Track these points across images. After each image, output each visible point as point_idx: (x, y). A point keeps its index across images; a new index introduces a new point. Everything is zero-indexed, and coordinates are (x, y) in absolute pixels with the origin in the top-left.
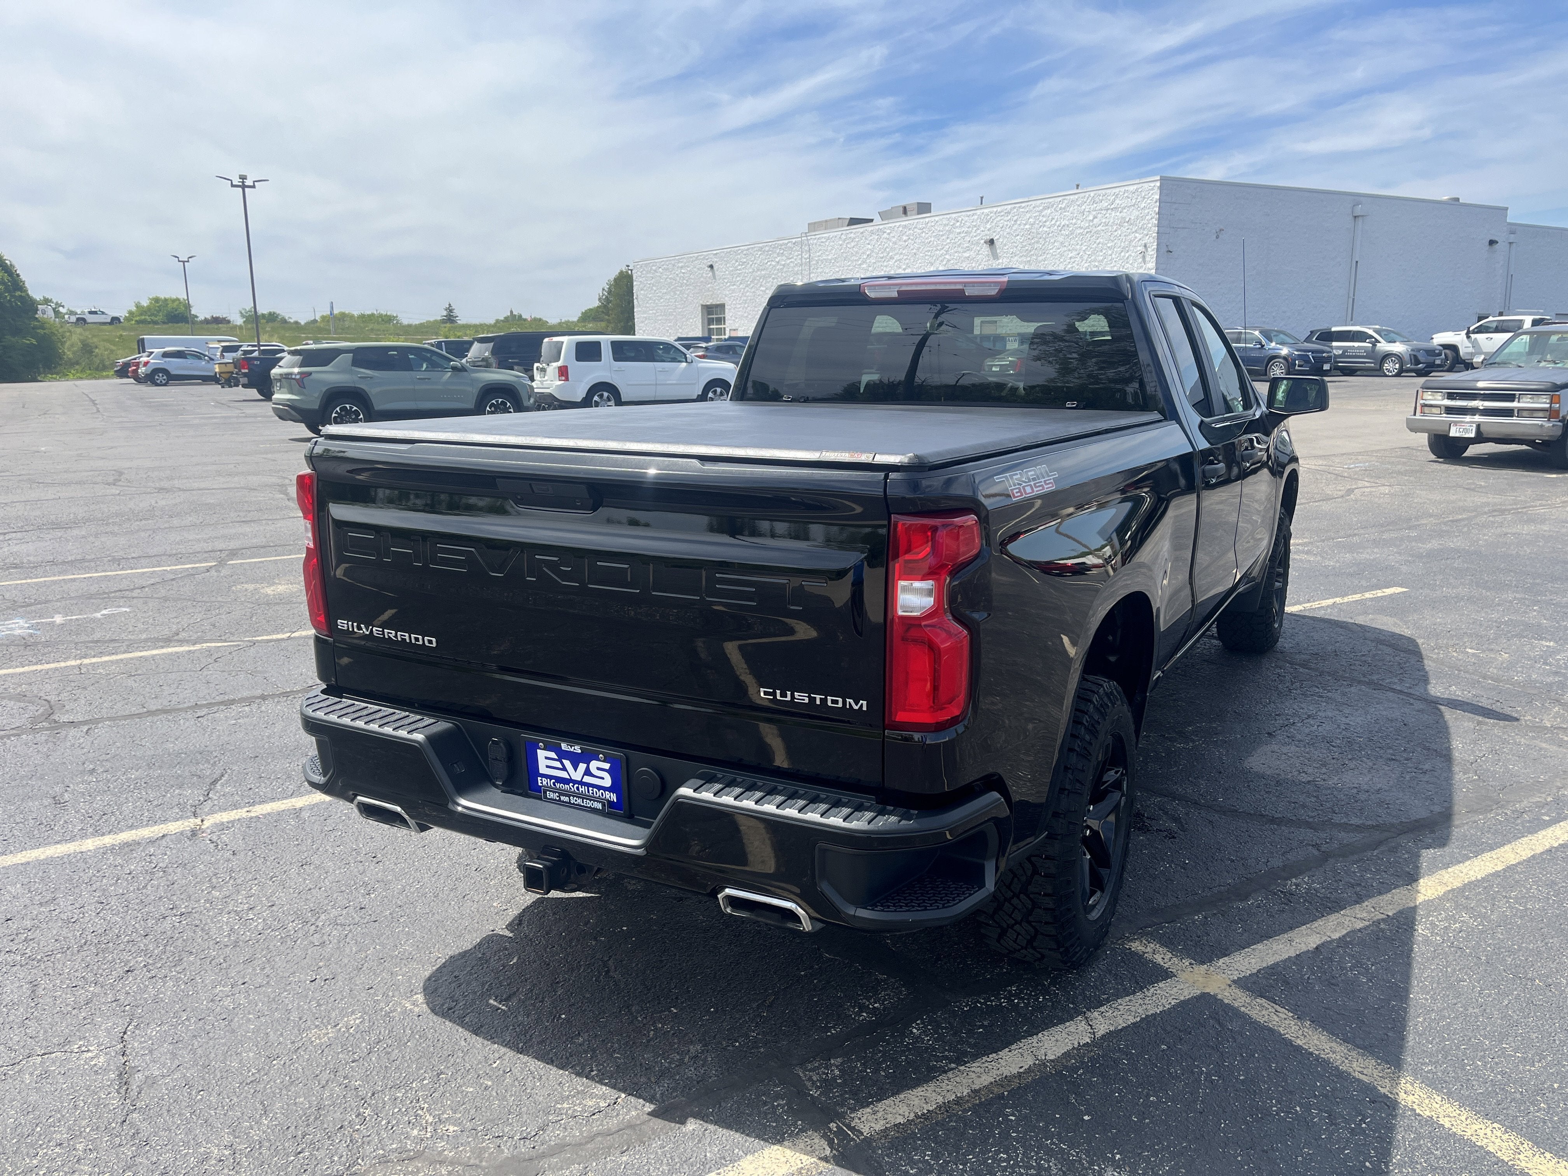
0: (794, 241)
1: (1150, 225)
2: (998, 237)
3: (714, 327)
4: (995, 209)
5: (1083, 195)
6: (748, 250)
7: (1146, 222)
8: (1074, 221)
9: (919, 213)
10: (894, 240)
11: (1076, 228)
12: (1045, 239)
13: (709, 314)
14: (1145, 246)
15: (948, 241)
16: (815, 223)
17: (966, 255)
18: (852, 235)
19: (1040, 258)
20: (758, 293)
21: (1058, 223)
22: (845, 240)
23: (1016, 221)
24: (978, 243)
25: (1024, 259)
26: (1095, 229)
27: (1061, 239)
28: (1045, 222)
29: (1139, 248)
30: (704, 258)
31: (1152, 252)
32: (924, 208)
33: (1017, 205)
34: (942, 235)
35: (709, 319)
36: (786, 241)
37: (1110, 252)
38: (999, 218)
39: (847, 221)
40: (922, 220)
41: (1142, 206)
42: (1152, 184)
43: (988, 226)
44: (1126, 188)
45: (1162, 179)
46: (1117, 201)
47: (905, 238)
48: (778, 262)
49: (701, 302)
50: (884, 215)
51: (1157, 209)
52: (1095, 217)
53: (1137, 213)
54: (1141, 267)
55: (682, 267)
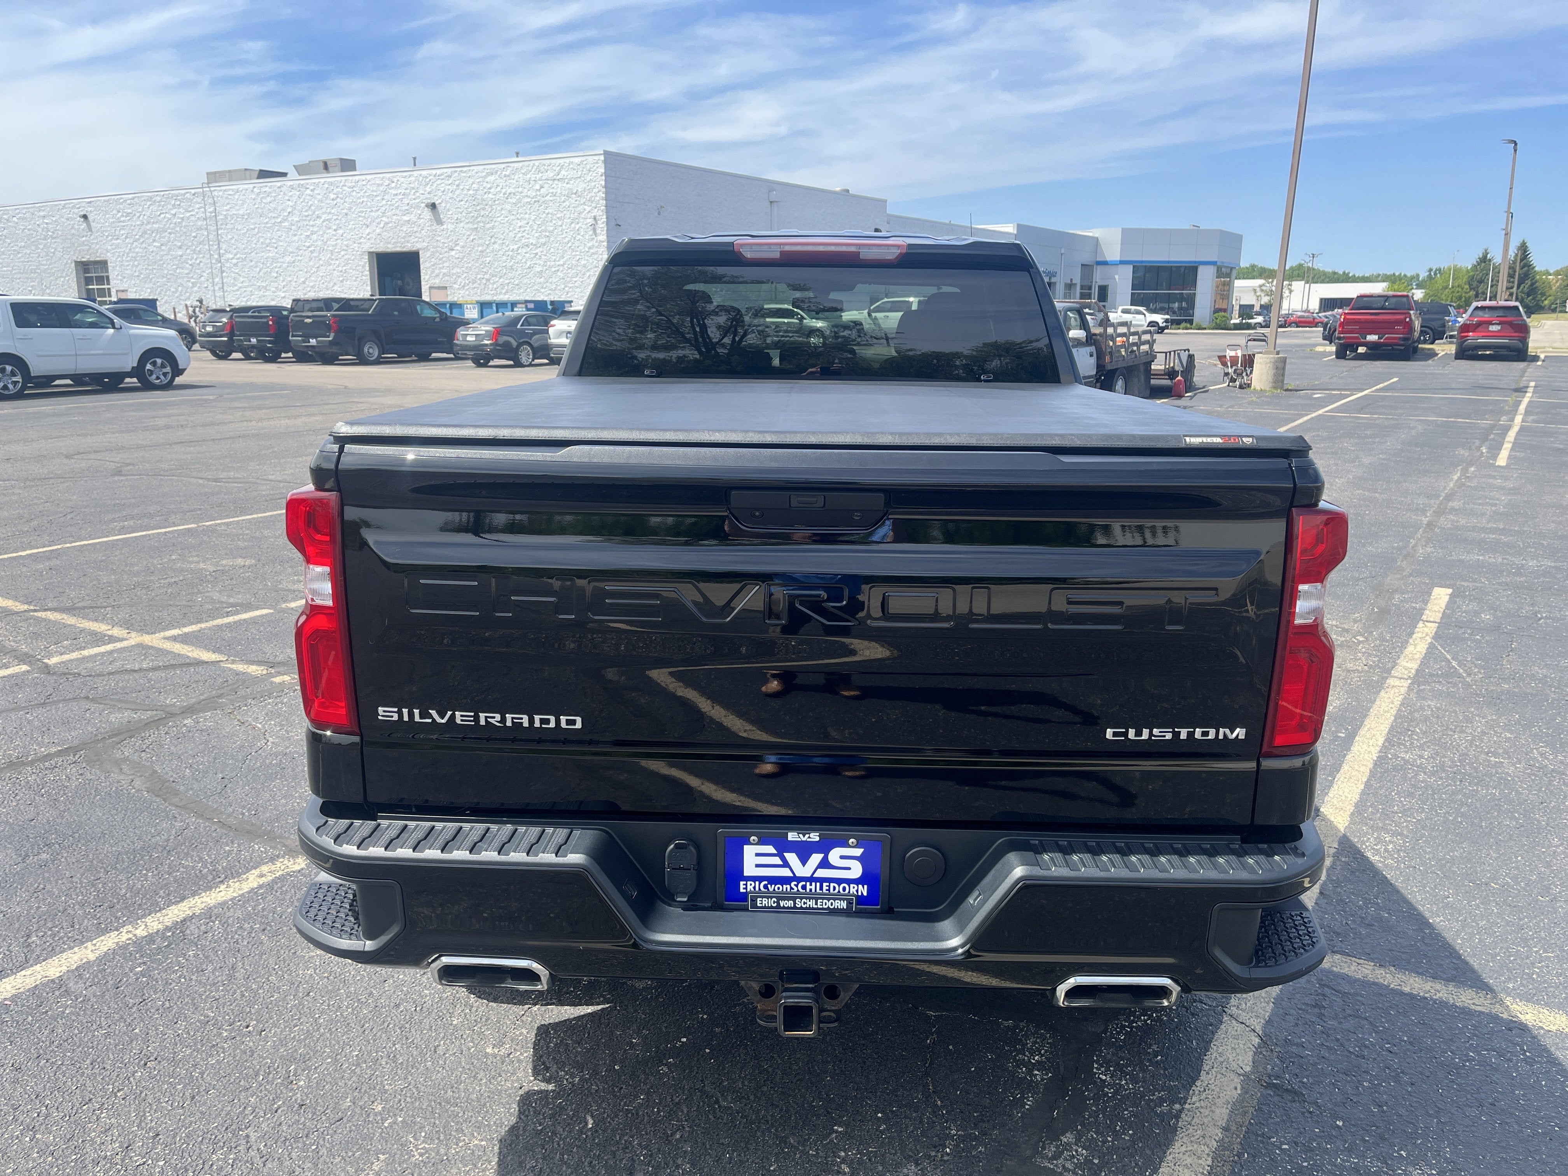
0: (193, 191)
1: (597, 198)
2: (440, 201)
3: (95, 287)
4: (434, 172)
5: (526, 163)
6: (133, 198)
7: (593, 194)
8: (520, 189)
9: (343, 171)
10: (319, 197)
11: (524, 197)
12: (491, 206)
13: (85, 273)
14: (595, 218)
15: (384, 202)
16: (215, 173)
17: (406, 218)
18: (267, 189)
19: (488, 226)
20: (151, 249)
21: (504, 191)
22: (258, 194)
23: (458, 186)
24: (418, 207)
25: (470, 226)
26: (543, 199)
27: (508, 207)
28: (490, 188)
29: (589, 220)
30: (74, 207)
31: (602, 225)
32: (348, 165)
33: (459, 169)
34: (377, 196)
35: (86, 278)
36: (183, 192)
37: (560, 223)
38: (438, 182)
39: (257, 173)
40: (350, 178)
41: (588, 179)
42: (596, 158)
43: (428, 189)
44: (572, 160)
45: (606, 153)
46: (563, 172)
47: (332, 196)
48: (175, 215)
49: (75, 258)
50: (301, 170)
51: (603, 183)
52: (542, 187)
53: (585, 185)
54: (593, 239)
55: (44, 217)
